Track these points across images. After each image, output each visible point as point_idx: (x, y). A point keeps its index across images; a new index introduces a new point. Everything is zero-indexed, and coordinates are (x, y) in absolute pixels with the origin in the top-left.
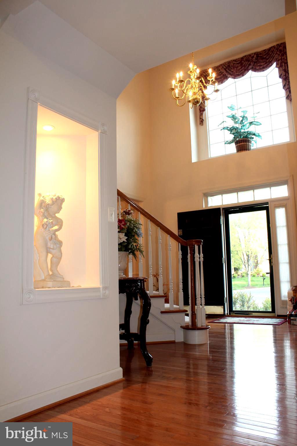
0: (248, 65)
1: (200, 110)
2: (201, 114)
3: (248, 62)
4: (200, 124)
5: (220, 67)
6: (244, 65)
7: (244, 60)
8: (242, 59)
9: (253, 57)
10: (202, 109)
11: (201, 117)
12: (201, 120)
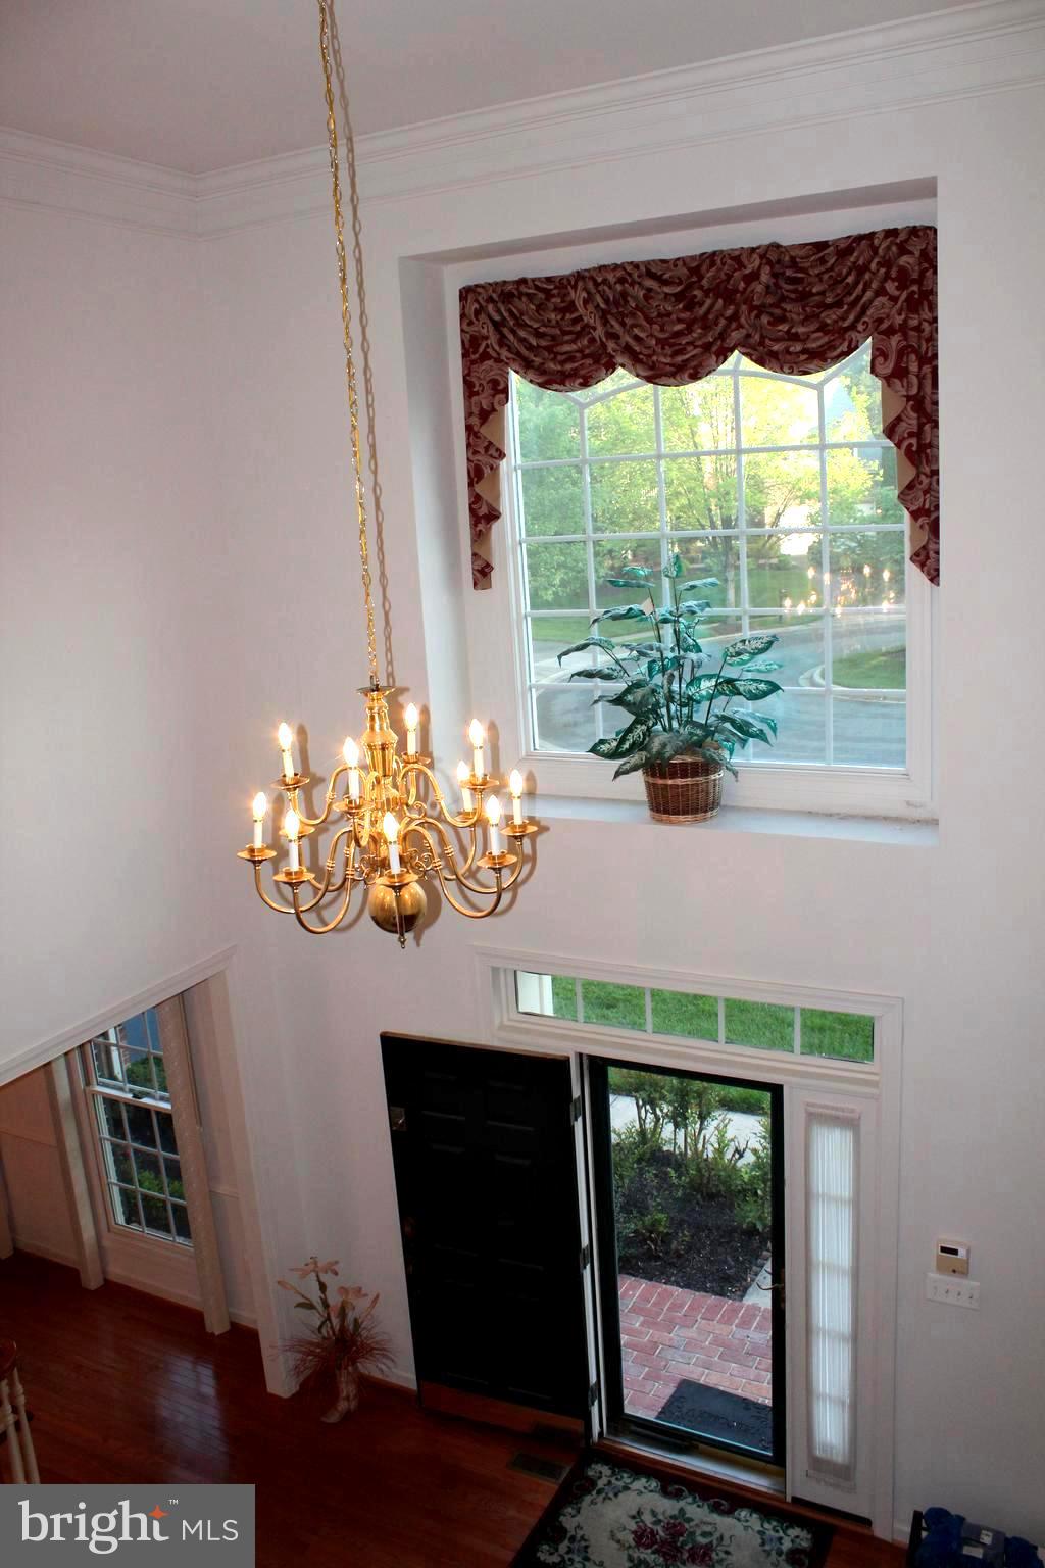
0: (722, 322)
1: (472, 511)
2: (480, 536)
3: (725, 307)
4: (475, 584)
5: (575, 287)
6: (702, 311)
7: (705, 282)
8: (694, 279)
9: (754, 276)
10: (483, 511)
11: (480, 553)
12: (480, 564)
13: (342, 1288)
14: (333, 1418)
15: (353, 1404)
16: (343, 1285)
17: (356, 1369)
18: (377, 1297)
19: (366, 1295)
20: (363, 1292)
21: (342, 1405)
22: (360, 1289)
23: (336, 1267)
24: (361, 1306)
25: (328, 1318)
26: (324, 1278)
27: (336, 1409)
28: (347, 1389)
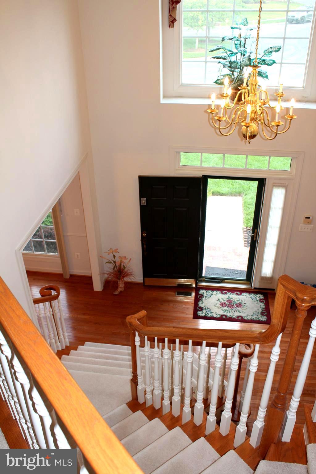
2: (173, 9)
11: (173, 15)
12: (172, 19)
13: (120, 256)
14: (116, 293)
15: (123, 289)
16: (120, 255)
17: (124, 280)
18: (131, 259)
19: (128, 259)
20: (126, 258)
21: (119, 290)
22: (125, 257)
23: (118, 251)
24: (126, 261)
25: (116, 266)
26: (114, 254)
27: (118, 291)
28: (121, 285)
